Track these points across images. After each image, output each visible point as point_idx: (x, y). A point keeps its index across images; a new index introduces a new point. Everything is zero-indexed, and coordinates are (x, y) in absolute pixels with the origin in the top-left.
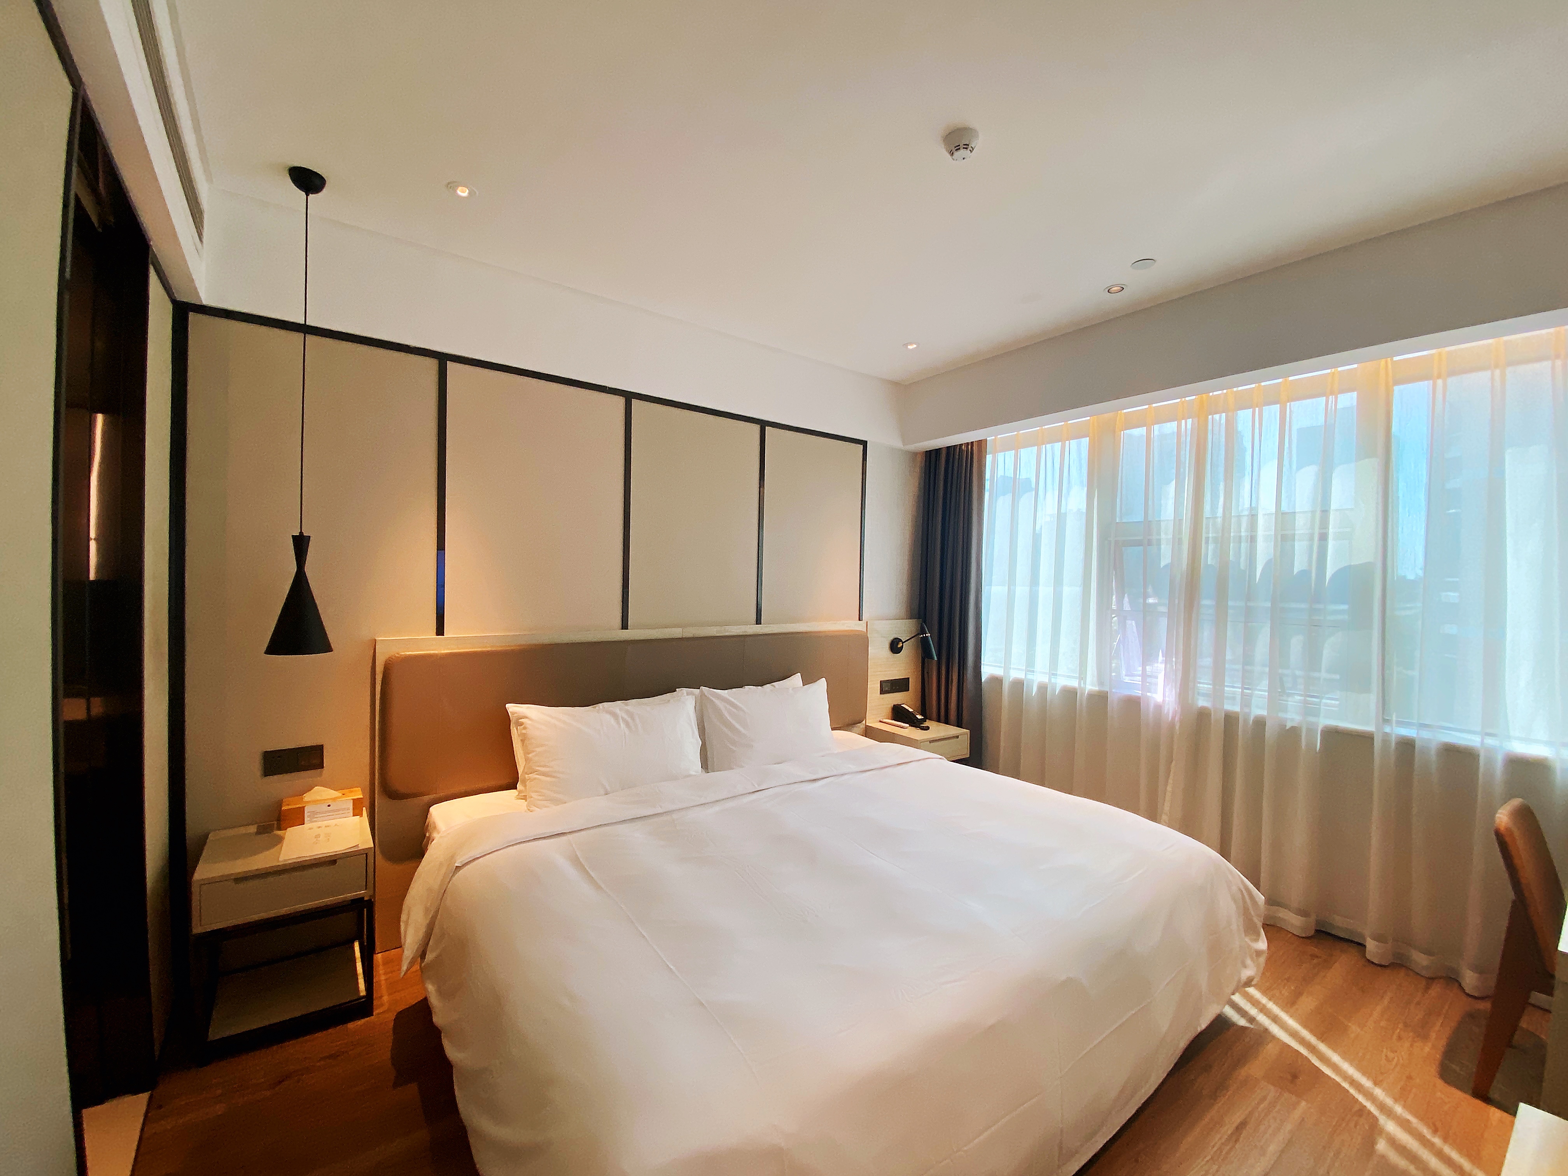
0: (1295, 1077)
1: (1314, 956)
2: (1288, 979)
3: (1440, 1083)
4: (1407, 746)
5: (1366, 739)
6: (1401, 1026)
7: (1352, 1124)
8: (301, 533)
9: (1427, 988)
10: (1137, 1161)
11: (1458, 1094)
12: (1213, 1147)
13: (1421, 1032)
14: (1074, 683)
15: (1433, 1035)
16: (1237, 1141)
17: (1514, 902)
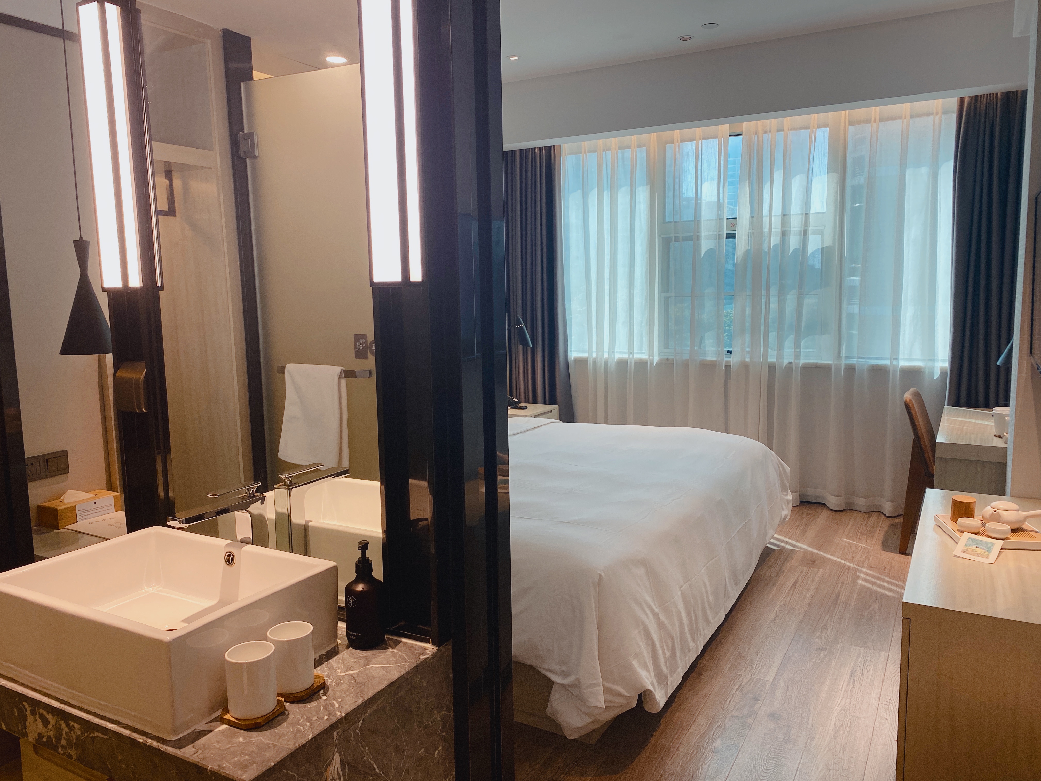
0: (814, 562)
1: (808, 514)
2: (798, 526)
3: (883, 552)
4: (851, 369)
5: (826, 369)
6: (859, 534)
7: (846, 573)
8: (81, 238)
9: (869, 517)
10: (751, 605)
11: (892, 555)
12: (785, 592)
13: (870, 534)
14: (625, 356)
15: (876, 535)
16: (795, 588)
17: (914, 439)
